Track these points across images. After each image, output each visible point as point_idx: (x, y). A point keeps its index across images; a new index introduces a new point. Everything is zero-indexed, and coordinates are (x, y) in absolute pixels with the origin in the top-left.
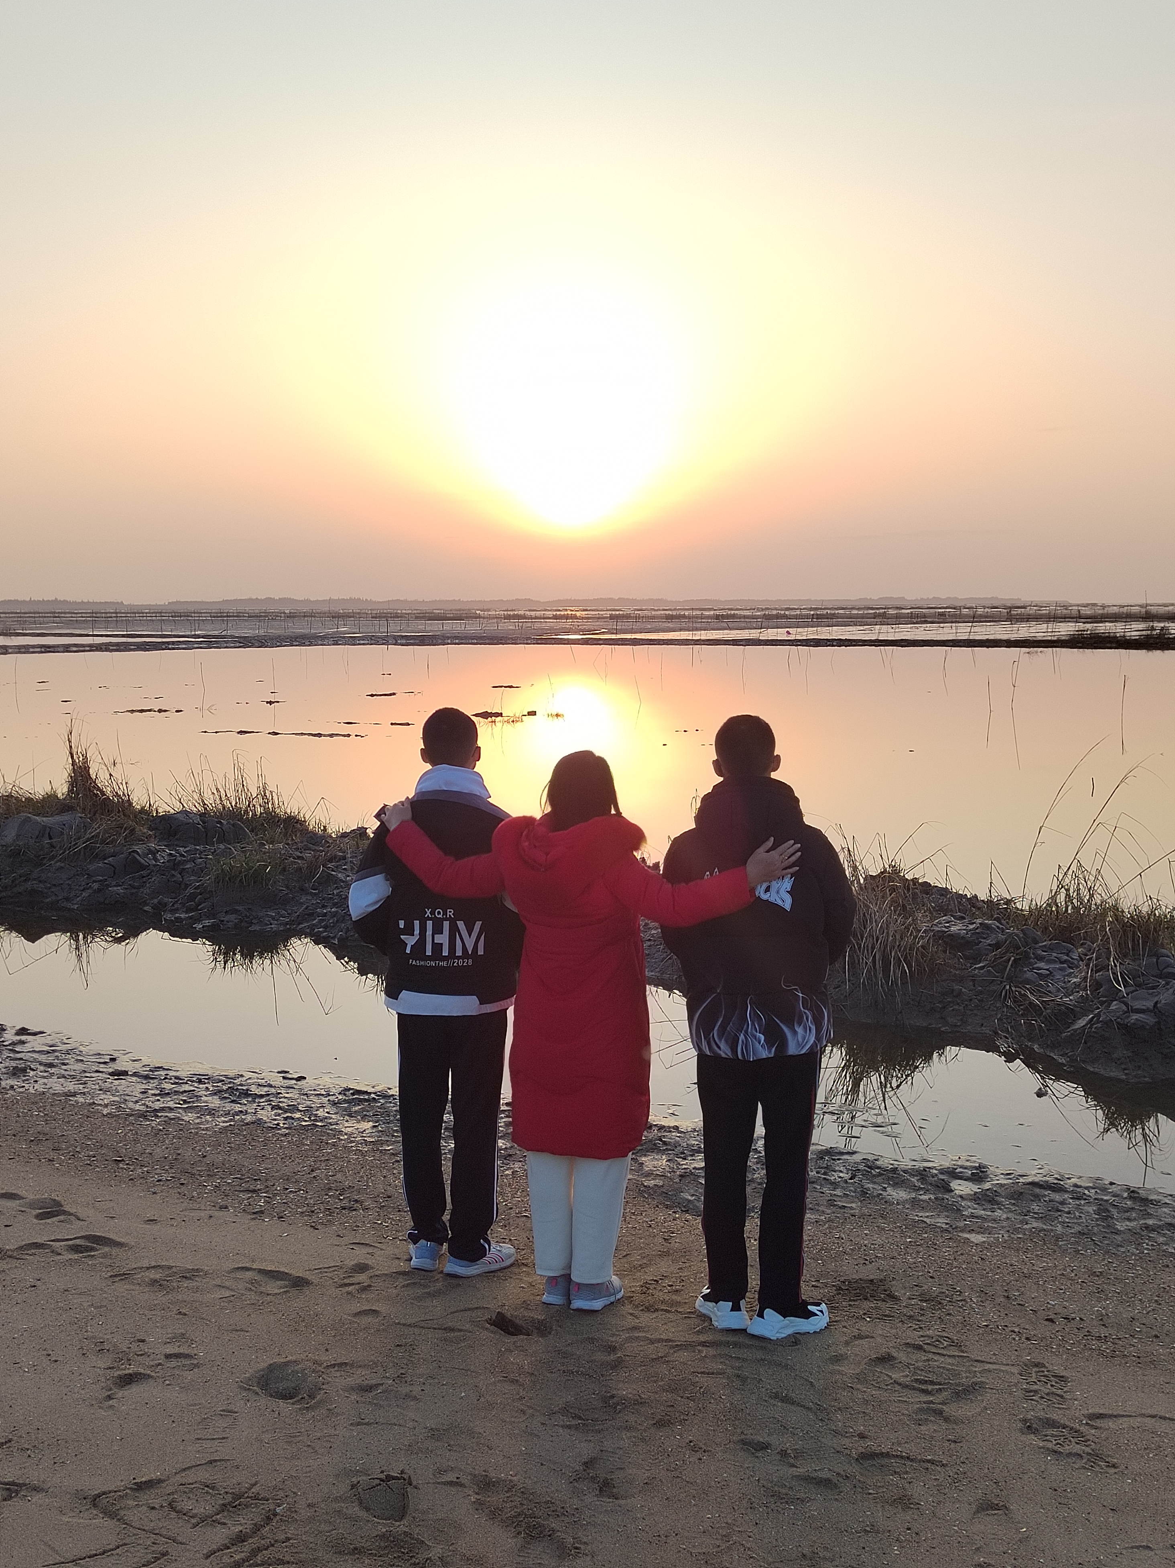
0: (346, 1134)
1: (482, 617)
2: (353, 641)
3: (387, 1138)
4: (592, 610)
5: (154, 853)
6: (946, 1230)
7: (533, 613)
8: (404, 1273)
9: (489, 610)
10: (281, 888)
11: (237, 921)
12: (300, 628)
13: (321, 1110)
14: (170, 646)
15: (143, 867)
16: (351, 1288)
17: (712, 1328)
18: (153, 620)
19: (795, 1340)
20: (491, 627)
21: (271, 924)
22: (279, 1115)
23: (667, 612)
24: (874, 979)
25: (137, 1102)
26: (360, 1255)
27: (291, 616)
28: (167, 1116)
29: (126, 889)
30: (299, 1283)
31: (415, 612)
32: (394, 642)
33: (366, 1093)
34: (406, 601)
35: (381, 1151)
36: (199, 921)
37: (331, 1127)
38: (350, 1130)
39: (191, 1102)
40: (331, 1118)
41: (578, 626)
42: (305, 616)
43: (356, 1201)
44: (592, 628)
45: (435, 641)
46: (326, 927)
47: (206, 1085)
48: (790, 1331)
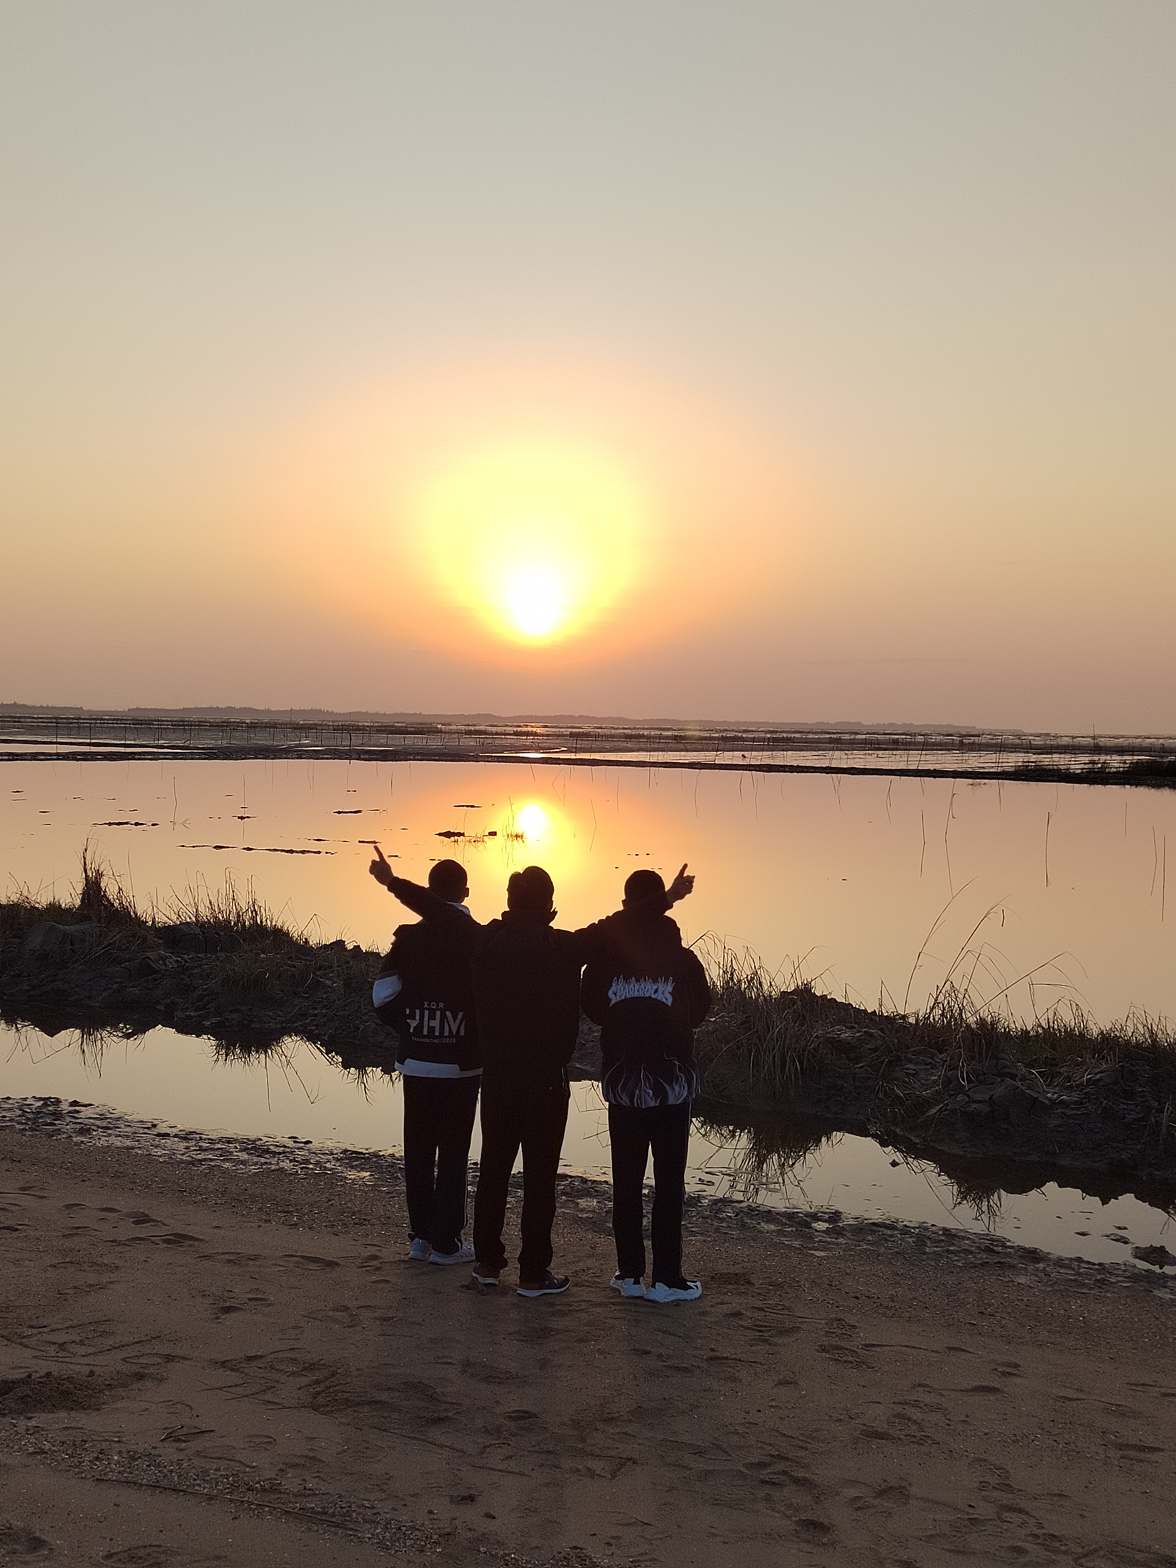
0: (351, 1179)
1: (443, 732)
2: (316, 755)
3: (382, 1183)
4: (553, 727)
5: (164, 959)
6: (799, 1249)
7: (494, 729)
8: (405, 1261)
9: (450, 724)
10: (277, 992)
11: (240, 1019)
12: (262, 739)
13: (329, 1163)
14: (136, 757)
15: (155, 972)
16: (368, 1268)
17: (620, 1296)
18: (114, 728)
19: (677, 1303)
20: (453, 742)
21: (269, 1023)
22: (296, 1166)
23: (626, 731)
24: (773, 1075)
25: (183, 1154)
26: (372, 1250)
27: (252, 726)
28: (209, 1165)
29: (141, 990)
30: (332, 1264)
31: (377, 724)
32: (358, 757)
33: (362, 1153)
34: (367, 714)
35: (379, 1191)
36: (207, 1018)
37: (338, 1175)
38: (353, 1177)
39: (225, 1155)
40: (337, 1169)
41: (538, 743)
42: (266, 727)
43: (365, 1220)
44: (552, 745)
45: (397, 757)
46: (317, 1026)
47: (235, 1145)
48: (673, 1298)
